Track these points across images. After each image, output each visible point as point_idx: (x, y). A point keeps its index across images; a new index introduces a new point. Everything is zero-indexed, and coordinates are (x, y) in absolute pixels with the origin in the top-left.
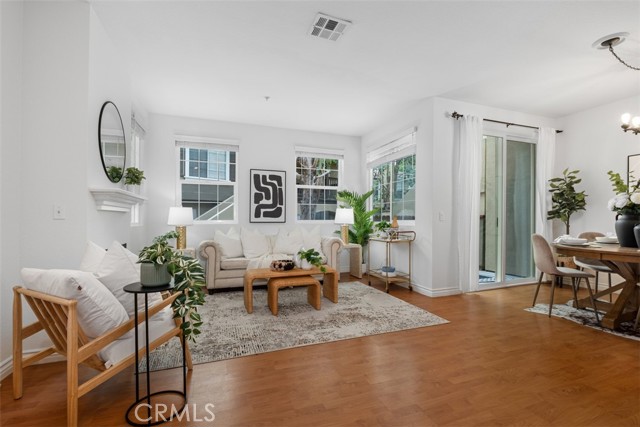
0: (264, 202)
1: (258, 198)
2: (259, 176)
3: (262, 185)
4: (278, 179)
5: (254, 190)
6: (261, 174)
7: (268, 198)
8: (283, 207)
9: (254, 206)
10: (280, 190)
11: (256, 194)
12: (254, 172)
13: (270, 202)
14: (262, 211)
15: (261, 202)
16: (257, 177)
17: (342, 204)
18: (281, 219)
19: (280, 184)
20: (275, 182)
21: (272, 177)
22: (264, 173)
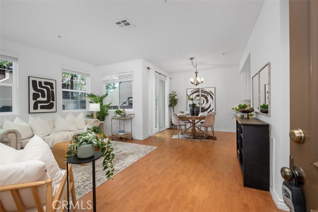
0: (40, 99)
1: (35, 96)
2: (36, 81)
3: (39, 88)
4: (51, 85)
5: (32, 91)
6: (38, 80)
7: (43, 96)
8: (54, 102)
9: (32, 102)
10: (53, 92)
11: (34, 94)
12: (31, 79)
13: (45, 99)
14: (39, 105)
15: (38, 99)
16: (34, 82)
17: (90, 100)
18: (53, 110)
19: (52, 88)
20: (49, 87)
21: (46, 83)
22: (41, 80)
